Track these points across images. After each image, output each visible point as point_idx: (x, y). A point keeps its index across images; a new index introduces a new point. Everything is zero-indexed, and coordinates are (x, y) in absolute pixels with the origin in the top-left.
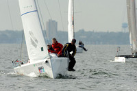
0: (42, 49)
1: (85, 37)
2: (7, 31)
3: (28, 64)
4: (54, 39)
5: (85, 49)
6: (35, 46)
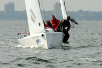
0: (40, 24)
3: (29, 36)
4: (53, 16)
6: (34, 21)
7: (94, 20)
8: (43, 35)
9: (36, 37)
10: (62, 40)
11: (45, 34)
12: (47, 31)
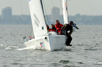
1: (81, 19)
2: (22, 15)
4: (57, 21)
5: (77, 28)
7: (91, 24)
8: (46, 38)
9: (40, 40)
10: (65, 42)
11: (48, 37)
12: (50, 35)
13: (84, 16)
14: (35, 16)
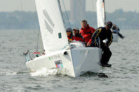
0: (60, 35)
1: (124, 19)
5: (121, 36)
8: (65, 53)
9: (55, 56)
11: (69, 51)
13: (130, 12)
14: (45, 13)
